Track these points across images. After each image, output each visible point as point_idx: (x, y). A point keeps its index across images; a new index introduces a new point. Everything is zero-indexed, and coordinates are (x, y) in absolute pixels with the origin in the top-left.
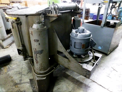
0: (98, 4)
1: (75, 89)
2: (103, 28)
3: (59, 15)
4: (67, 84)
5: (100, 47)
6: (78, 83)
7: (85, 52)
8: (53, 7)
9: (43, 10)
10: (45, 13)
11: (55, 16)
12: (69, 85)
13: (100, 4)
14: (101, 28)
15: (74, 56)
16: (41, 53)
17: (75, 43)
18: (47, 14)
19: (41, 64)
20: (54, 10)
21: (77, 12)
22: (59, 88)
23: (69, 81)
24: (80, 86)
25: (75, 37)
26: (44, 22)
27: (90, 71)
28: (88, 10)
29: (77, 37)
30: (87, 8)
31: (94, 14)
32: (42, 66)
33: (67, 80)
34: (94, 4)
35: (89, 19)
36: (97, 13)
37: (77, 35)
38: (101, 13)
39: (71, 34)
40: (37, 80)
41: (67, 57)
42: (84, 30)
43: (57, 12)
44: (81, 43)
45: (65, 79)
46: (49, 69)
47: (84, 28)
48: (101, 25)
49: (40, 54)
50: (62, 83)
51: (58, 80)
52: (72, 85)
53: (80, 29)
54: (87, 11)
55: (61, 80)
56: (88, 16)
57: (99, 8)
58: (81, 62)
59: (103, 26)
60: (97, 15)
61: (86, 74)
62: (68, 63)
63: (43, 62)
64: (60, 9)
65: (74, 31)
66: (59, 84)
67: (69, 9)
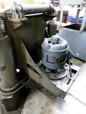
0: (77, 6)
1: (49, 104)
2: (82, 33)
3: (23, 19)
4: (40, 98)
5: (78, 53)
6: (52, 96)
7: (60, 67)
8: (14, 8)
9: (3, 13)
10: (6, 17)
11: (17, 21)
12: (42, 99)
13: (79, 6)
14: (80, 33)
15: (47, 71)
16: (4, 70)
17: (47, 56)
18: (9, 18)
19: (6, 81)
20: (15, 13)
21: (52, 15)
22: (30, 103)
23: (42, 94)
24: (54, 100)
25: (47, 49)
26: (4, 29)
27: (65, 92)
28: (67, 13)
29: (49, 49)
30: (66, 10)
31: (73, 17)
32: (7, 84)
33: (40, 93)
34: (73, 6)
35: (68, 22)
36: (76, 16)
37: (50, 47)
38: (80, 16)
39: (43, 45)
40: (2, 100)
41: (38, 72)
42: (59, 39)
43: (21, 16)
44: (55, 57)
45: (38, 91)
46: (17, 85)
47: (59, 37)
48: (80, 30)
49: (2, 71)
50: (34, 97)
51: (30, 92)
52: (46, 99)
53: (54, 38)
54: (65, 13)
55: (34, 93)
56: (66, 19)
57: (79, 10)
58: (55, 78)
59: (82, 31)
60: (75, 18)
61: (60, 94)
62: (40, 79)
63: (7, 79)
64: (25, 11)
65: (46, 40)
66: (31, 98)
67: (39, 11)
